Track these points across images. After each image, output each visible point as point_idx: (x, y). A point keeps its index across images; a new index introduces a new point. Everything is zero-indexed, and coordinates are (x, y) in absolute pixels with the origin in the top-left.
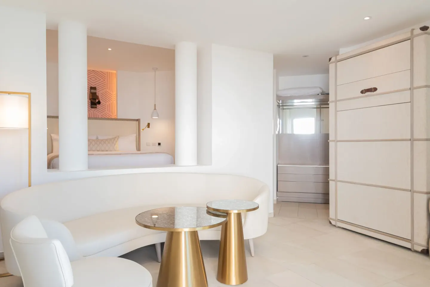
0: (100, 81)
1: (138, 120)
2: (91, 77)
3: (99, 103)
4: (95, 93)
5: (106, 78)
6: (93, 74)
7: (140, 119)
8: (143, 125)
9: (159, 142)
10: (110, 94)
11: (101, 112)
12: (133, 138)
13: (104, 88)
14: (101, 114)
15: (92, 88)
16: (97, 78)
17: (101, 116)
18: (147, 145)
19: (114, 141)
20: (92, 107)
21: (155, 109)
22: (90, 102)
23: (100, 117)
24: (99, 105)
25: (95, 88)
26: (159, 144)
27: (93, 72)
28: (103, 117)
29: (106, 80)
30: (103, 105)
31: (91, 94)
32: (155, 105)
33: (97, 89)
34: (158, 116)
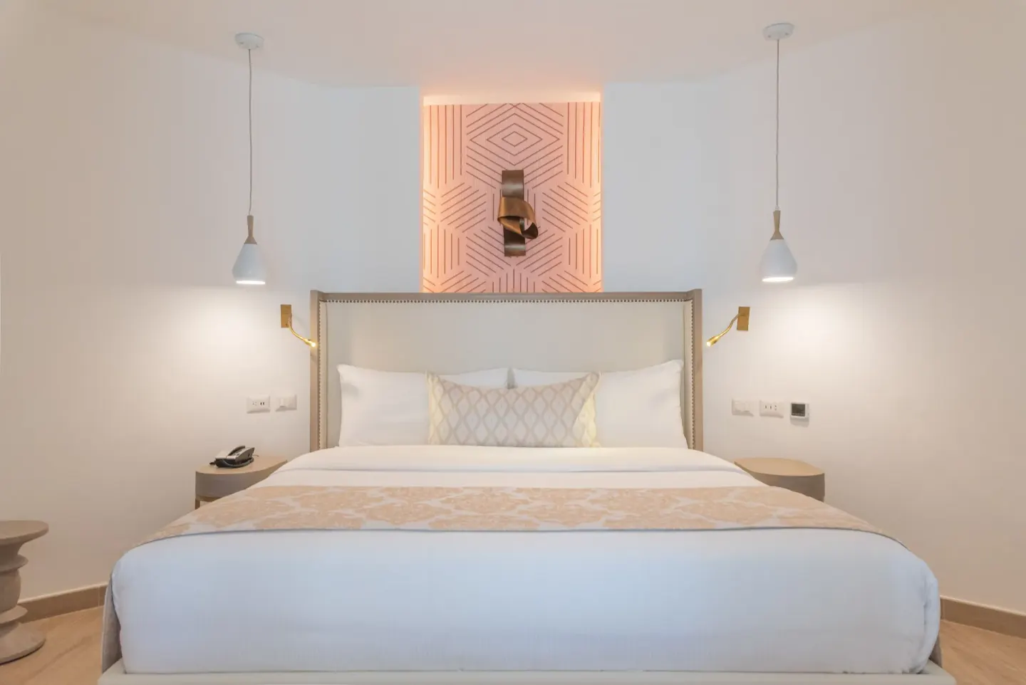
0: (542, 145)
1: (692, 297)
2: (506, 132)
3: (533, 232)
4: (519, 196)
5: (564, 130)
6: (515, 119)
7: (699, 291)
8: (717, 314)
9: (798, 401)
10: (575, 193)
11: (543, 269)
12: (669, 376)
13: (556, 170)
14: (542, 278)
15: (509, 176)
16: (527, 135)
17: (543, 286)
18: (736, 412)
19: (573, 395)
20: (508, 253)
21: (777, 235)
22: (502, 233)
23: (539, 290)
24: (535, 241)
25: (516, 176)
26: (798, 410)
27: (514, 110)
28: (550, 290)
29: (563, 138)
30: (554, 239)
31: (503, 199)
32: (777, 215)
33: (526, 180)
34: (791, 268)
